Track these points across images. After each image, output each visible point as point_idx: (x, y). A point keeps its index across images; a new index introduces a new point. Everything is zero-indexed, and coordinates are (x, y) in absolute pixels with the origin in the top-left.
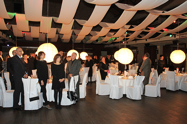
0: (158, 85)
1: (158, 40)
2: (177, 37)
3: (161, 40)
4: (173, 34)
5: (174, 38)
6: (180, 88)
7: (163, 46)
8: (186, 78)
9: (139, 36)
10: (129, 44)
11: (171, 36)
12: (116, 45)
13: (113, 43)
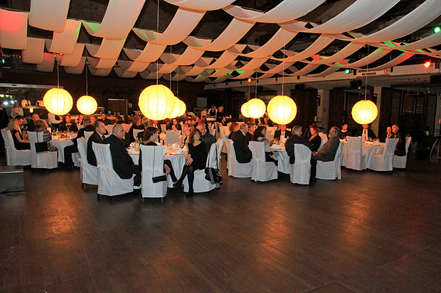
0: (337, 160)
1: (322, 79)
2: (359, 74)
3: (327, 78)
5: (352, 77)
6: (368, 166)
7: (331, 90)
8: (378, 150)
9: (287, 71)
10: (261, 83)
11: (347, 71)
12: (231, 85)
13: (228, 81)
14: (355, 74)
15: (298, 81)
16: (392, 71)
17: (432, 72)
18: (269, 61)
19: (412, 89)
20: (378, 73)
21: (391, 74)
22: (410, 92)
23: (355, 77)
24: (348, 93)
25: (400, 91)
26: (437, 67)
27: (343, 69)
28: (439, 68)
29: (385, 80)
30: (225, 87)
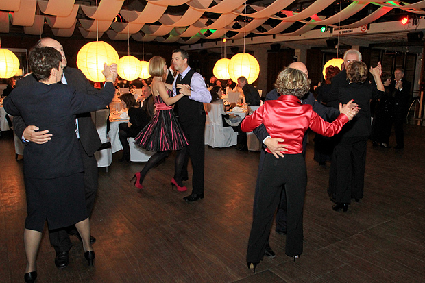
1: (297, 38)
2: (335, 33)
3: (303, 37)
4: (329, 27)
5: (328, 35)
7: (308, 50)
9: (260, 29)
10: (236, 44)
11: (323, 29)
12: (207, 46)
13: (202, 41)
14: (331, 32)
15: (273, 41)
16: (368, 29)
17: (409, 29)
18: (240, 18)
19: (390, 48)
20: (355, 31)
21: (368, 32)
22: (388, 51)
23: (331, 35)
24: (326, 54)
25: (379, 51)
26: (415, 23)
27: (319, 27)
28: (416, 24)
29: (362, 39)
30: (200, 48)
